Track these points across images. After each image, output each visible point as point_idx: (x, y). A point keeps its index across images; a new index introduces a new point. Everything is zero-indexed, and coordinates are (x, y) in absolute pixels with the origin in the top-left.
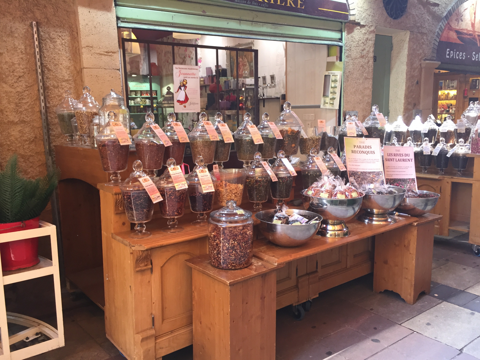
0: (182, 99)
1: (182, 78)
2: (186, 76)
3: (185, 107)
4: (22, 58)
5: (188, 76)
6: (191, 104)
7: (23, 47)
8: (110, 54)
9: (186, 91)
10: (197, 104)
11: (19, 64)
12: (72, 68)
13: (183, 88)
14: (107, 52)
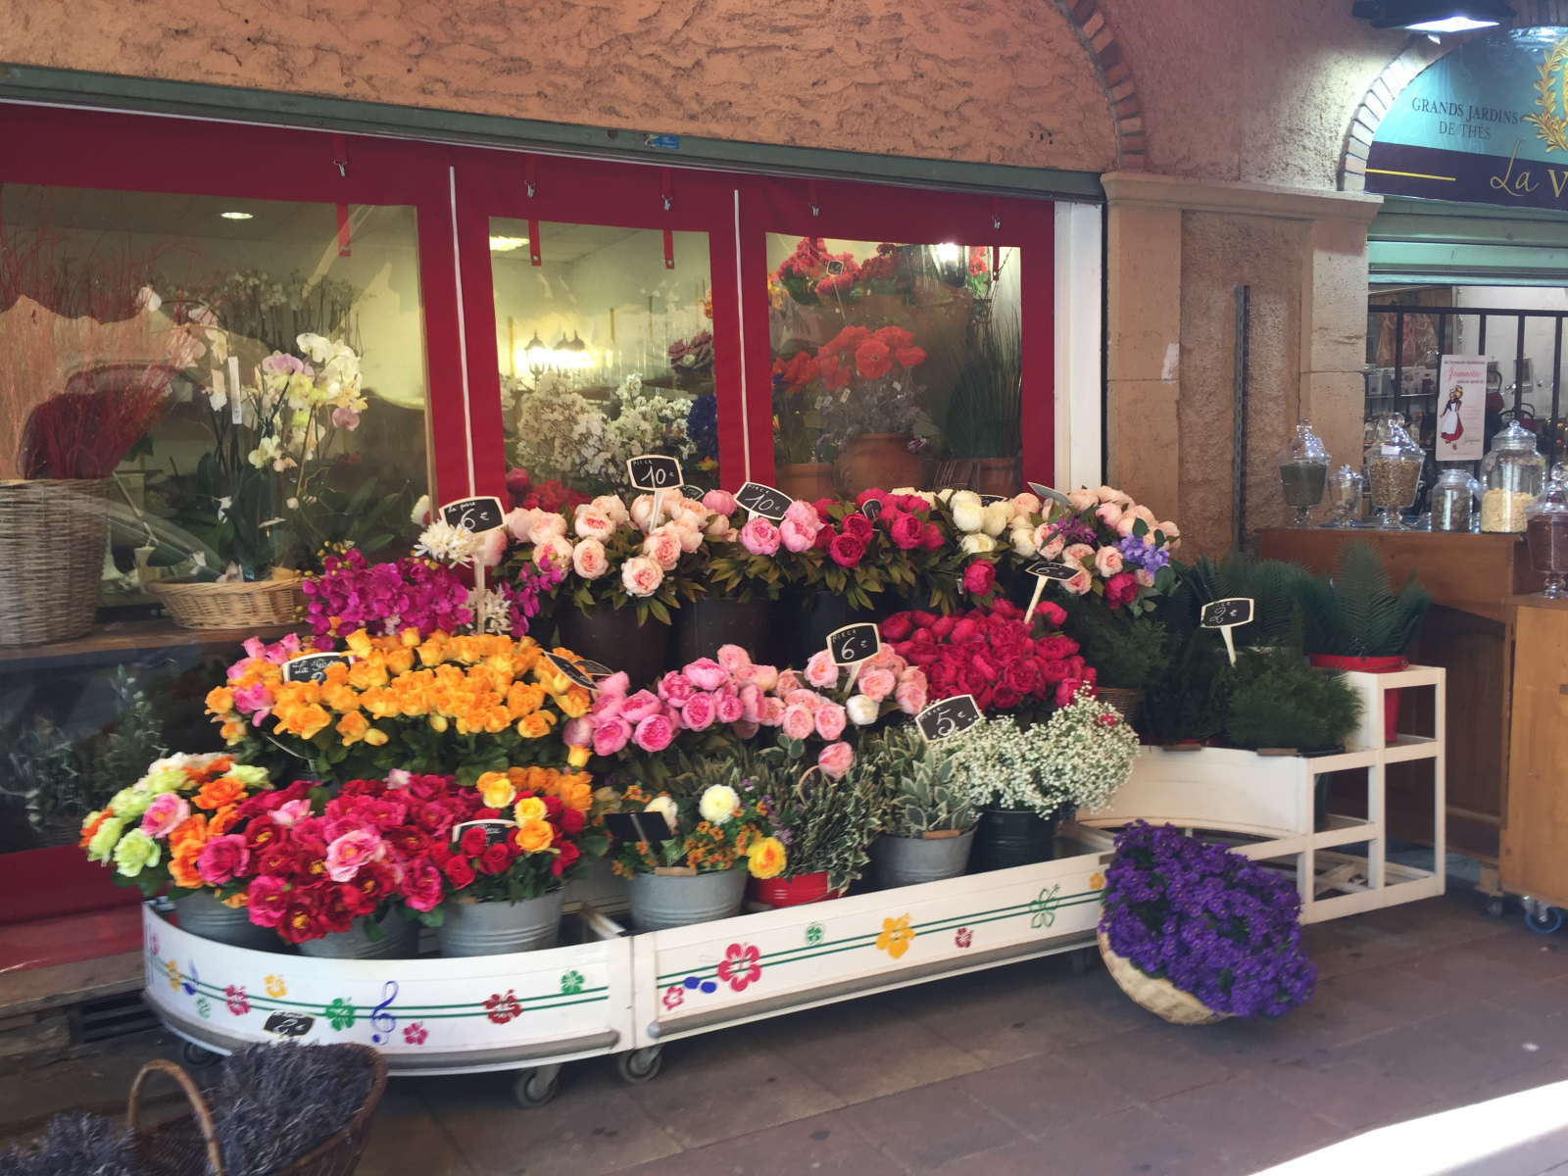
0: (1451, 430)
1: (1453, 383)
2: (1461, 378)
3: (1455, 447)
4: (1217, 358)
5: (1466, 378)
6: (1466, 441)
7: (1220, 336)
8: (1352, 341)
9: (1460, 412)
10: (1478, 440)
11: (1212, 369)
12: (1285, 373)
13: (1453, 406)
14: (1348, 338)
